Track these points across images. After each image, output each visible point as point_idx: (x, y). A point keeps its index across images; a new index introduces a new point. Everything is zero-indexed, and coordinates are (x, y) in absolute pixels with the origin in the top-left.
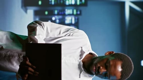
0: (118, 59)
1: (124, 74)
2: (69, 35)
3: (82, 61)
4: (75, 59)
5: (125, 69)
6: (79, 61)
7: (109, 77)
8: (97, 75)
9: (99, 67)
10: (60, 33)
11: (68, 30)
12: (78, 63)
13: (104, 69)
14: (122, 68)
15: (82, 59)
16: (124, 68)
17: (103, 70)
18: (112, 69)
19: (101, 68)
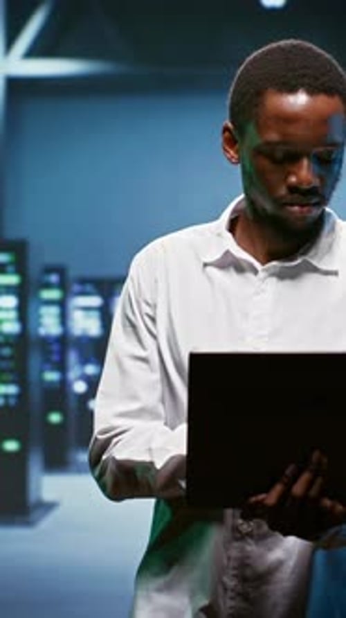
0: (256, 105)
1: (323, 80)
2: (153, 320)
3: (263, 264)
4: (258, 293)
6: (265, 278)
8: (324, 200)
9: (293, 189)
10: (144, 360)
11: (127, 323)
12: (274, 280)
13: (300, 168)
14: (293, 90)
15: (257, 265)
16: (293, 82)
17: (305, 173)
18: (297, 131)
19: (293, 179)
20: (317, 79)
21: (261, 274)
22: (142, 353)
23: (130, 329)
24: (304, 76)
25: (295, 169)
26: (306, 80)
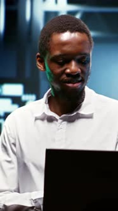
0: (49, 41)
1: (77, 26)
3: (60, 116)
4: (58, 129)
5: (66, 25)
6: (61, 122)
7: (85, 54)
8: (83, 81)
12: (65, 123)
13: (71, 66)
14: (64, 31)
15: (57, 117)
16: (64, 28)
17: (73, 67)
19: (68, 71)
20: (75, 25)
21: (60, 121)
22: (9, 159)
23: (3, 149)
24: (69, 25)
25: (69, 66)
26: (70, 27)
